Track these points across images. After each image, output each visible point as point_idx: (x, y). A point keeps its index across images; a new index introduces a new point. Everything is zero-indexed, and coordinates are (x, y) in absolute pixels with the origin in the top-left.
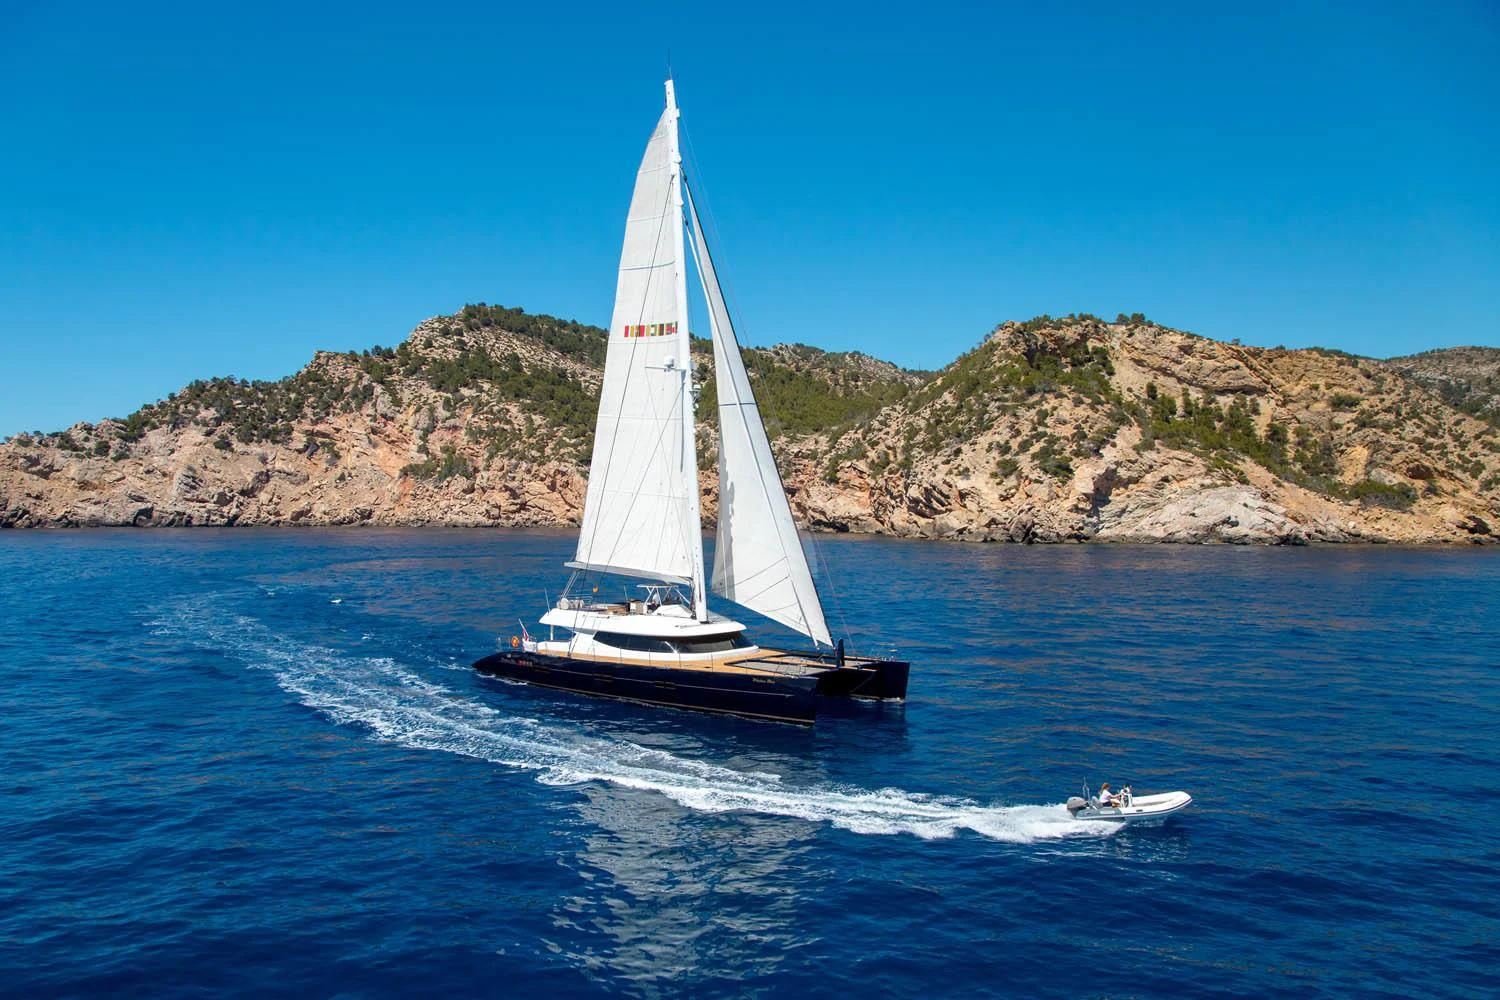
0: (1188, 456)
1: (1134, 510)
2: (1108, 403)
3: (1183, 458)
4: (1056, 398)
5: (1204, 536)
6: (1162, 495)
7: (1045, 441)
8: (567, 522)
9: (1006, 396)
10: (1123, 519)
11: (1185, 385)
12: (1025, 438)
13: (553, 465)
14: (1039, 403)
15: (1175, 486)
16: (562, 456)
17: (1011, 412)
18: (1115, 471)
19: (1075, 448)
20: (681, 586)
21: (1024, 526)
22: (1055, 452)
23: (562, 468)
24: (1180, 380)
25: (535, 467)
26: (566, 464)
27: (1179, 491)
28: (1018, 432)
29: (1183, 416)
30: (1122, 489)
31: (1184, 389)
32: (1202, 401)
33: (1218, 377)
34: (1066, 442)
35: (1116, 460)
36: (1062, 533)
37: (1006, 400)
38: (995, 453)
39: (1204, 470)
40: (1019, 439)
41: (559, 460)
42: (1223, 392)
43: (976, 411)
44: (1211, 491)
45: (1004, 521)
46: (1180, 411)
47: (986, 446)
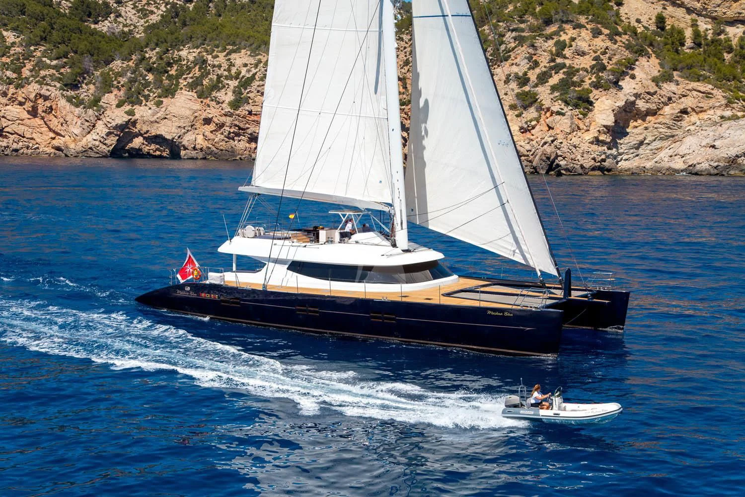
0: (708, 87)
1: (652, 142)
2: (626, 34)
3: (702, 89)
4: (574, 29)
5: (726, 168)
6: (680, 127)
7: (564, 73)
8: (53, 151)
9: (522, 26)
10: (641, 151)
11: (694, 16)
12: (544, 69)
13: (33, 89)
14: (556, 33)
15: (694, 118)
16: (44, 78)
17: (529, 42)
18: (633, 103)
19: (595, 80)
20: (380, 213)
21: (548, 158)
22: (574, 84)
23: (43, 92)
24: (689, 11)
25: (12, 90)
26: (49, 87)
27: (698, 123)
28: (536, 64)
29: (691, 48)
30: (640, 121)
31: (693, 20)
32: (711, 32)
33: (729, 8)
34: (585, 73)
35: (635, 91)
36: (587, 165)
37: (523, 30)
38: (513, 85)
39: (724, 102)
40: (538, 71)
41: (40, 83)
42: (733, 22)
43: (491, 41)
44: (732, 122)
45: (526, 153)
46: (689, 43)
47: (504, 78)
